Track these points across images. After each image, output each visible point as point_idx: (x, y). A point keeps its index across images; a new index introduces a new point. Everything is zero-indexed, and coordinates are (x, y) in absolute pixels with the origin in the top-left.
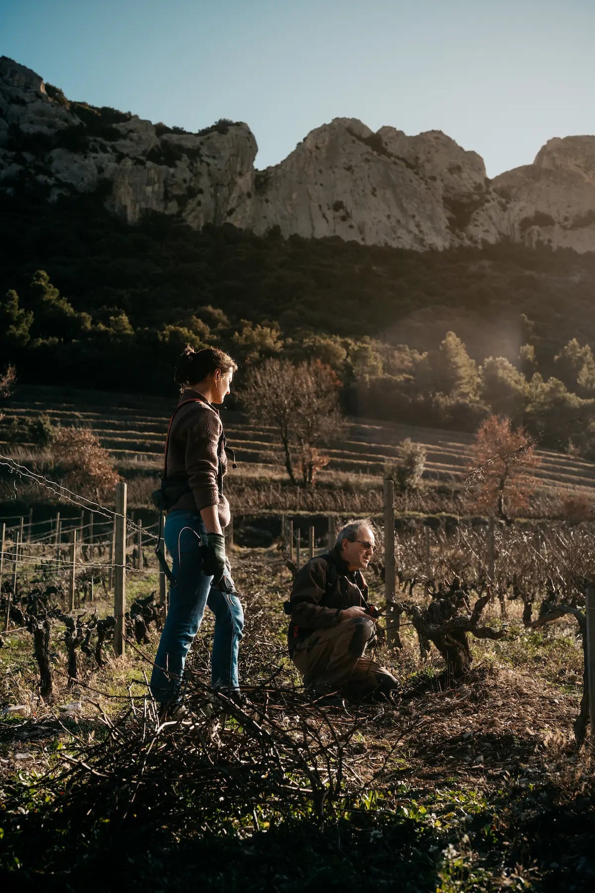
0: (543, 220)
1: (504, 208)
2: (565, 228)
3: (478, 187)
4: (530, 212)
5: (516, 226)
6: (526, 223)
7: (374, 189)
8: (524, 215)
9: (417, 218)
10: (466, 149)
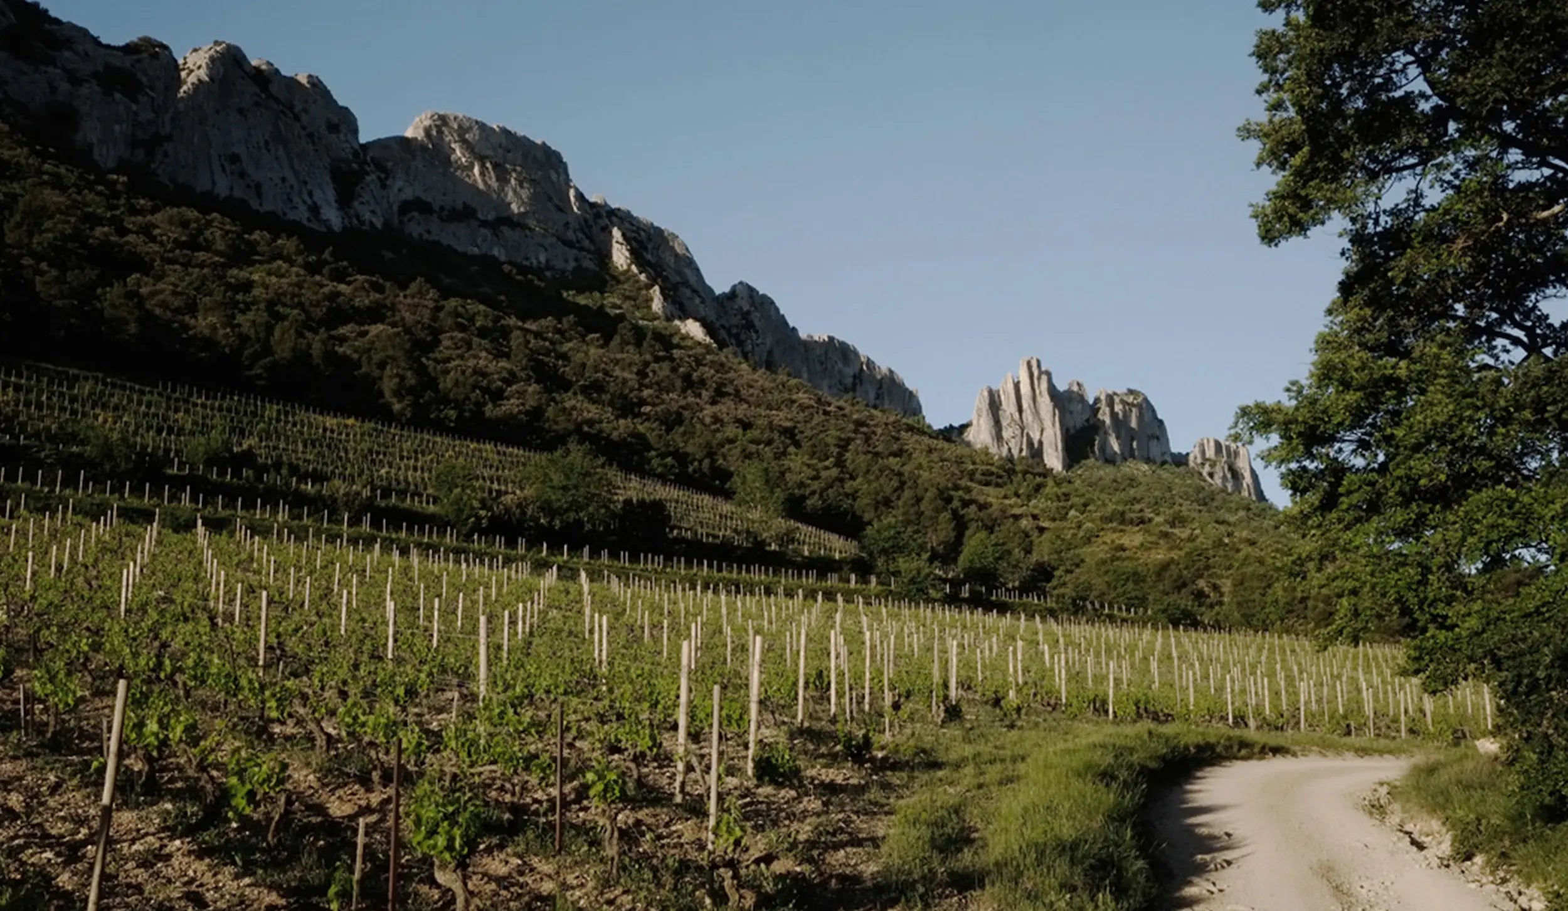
0: (421, 206)
1: (384, 186)
2: (442, 220)
3: (356, 154)
4: (408, 194)
5: (395, 208)
6: (406, 207)
7: (266, 143)
8: (403, 197)
9: (309, 187)
10: (341, 103)
